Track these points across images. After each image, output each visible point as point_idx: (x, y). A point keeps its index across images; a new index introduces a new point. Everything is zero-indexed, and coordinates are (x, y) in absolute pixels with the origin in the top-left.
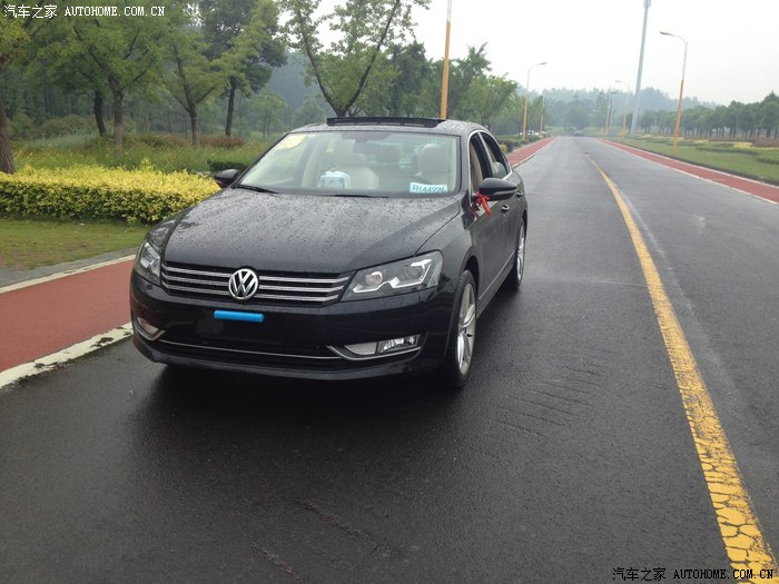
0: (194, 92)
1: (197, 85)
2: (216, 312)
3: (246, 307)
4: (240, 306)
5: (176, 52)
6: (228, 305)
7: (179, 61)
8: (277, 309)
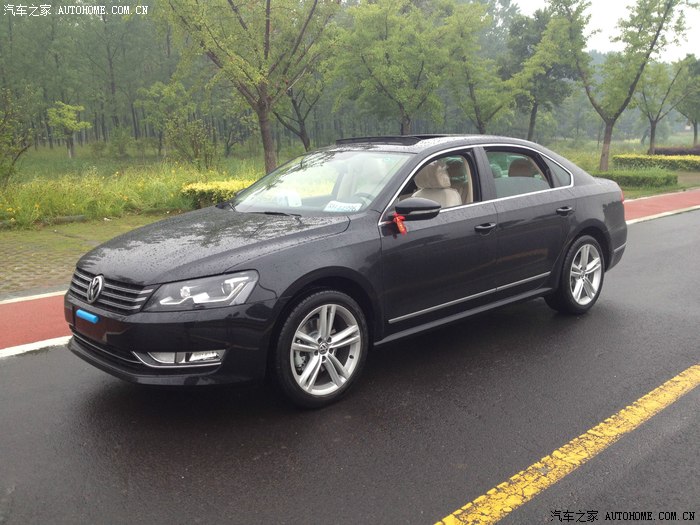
0: (483, 111)
1: (485, 105)
2: (79, 311)
3: (92, 309)
4: (89, 308)
5: (468, 78)
7: (471, 86)
8: (104, 313)
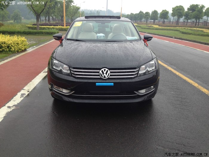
2: (97, 84)
3: (107, 81)
4: (105, 81)
6: (100, 81)
8: (118, 81)
